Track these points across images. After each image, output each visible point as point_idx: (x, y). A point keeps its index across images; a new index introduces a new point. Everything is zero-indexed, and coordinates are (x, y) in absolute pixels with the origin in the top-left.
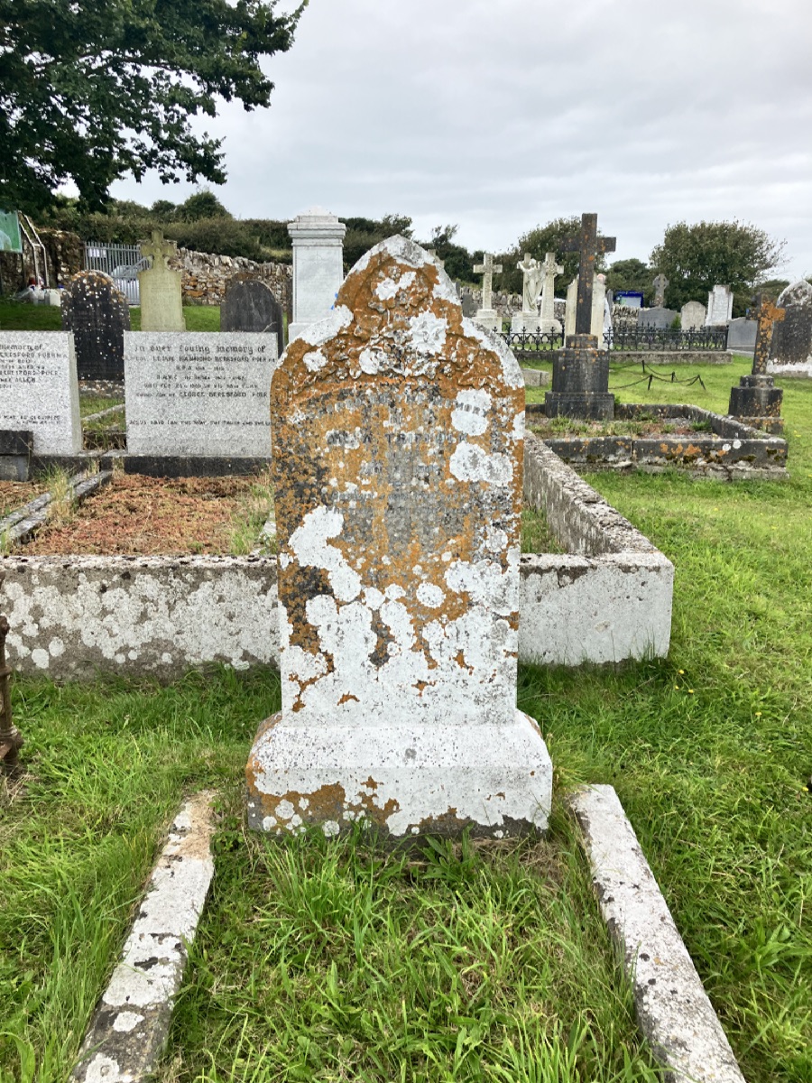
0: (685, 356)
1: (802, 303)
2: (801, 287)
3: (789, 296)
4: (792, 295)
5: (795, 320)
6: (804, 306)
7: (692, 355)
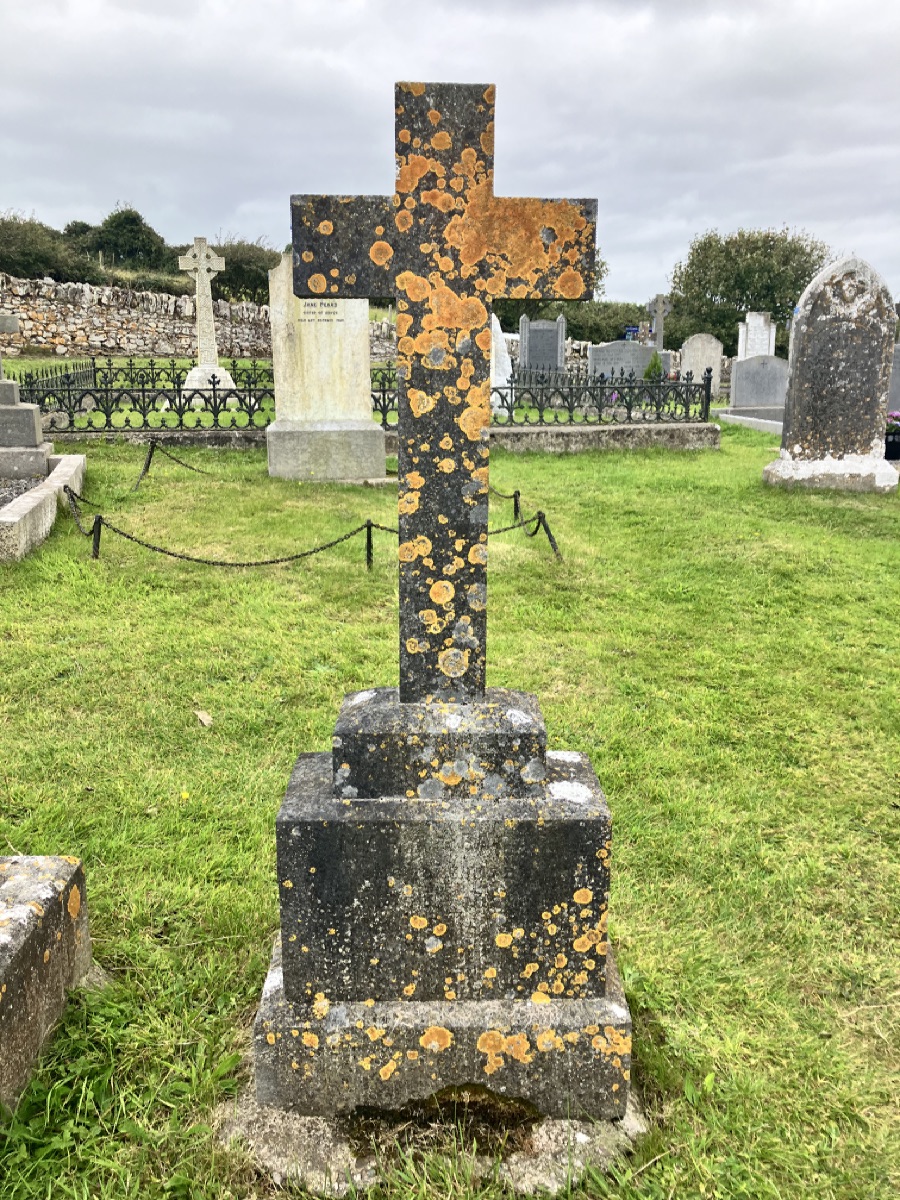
0: (616, 435)
1: (854, 310)
2: (850, 275)
3: (822, 295)
4: (829, 291)
5: (839, 354)
6: (861, 319)
7: (631, 434)
